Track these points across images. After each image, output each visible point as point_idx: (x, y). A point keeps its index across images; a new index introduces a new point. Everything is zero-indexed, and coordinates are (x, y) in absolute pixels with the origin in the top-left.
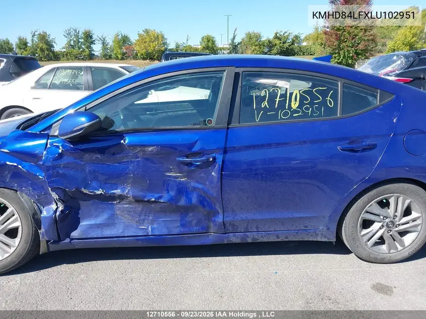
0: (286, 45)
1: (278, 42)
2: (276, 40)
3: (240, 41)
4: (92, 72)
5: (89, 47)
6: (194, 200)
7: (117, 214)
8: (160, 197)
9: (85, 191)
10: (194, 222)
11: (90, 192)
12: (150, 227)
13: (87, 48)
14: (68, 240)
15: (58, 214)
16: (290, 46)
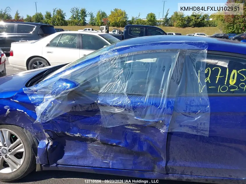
0: (199, 20)
1: (194, 18)
2: (193, 17)
3: (170, 17)
4: (82, 37)
5: (84, 19)
6: (145, 148)
7: (88, 150)
8: (120, 143)
9: (68, 134)
10: (143, 163)
11: (71, 134)
12: (111, 162)
13: (82, 19)
14: (55, 165)
15: (48, 147)
16: (201, 20)
